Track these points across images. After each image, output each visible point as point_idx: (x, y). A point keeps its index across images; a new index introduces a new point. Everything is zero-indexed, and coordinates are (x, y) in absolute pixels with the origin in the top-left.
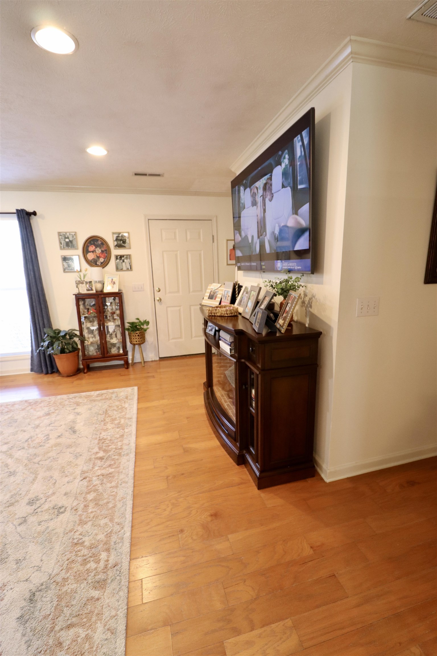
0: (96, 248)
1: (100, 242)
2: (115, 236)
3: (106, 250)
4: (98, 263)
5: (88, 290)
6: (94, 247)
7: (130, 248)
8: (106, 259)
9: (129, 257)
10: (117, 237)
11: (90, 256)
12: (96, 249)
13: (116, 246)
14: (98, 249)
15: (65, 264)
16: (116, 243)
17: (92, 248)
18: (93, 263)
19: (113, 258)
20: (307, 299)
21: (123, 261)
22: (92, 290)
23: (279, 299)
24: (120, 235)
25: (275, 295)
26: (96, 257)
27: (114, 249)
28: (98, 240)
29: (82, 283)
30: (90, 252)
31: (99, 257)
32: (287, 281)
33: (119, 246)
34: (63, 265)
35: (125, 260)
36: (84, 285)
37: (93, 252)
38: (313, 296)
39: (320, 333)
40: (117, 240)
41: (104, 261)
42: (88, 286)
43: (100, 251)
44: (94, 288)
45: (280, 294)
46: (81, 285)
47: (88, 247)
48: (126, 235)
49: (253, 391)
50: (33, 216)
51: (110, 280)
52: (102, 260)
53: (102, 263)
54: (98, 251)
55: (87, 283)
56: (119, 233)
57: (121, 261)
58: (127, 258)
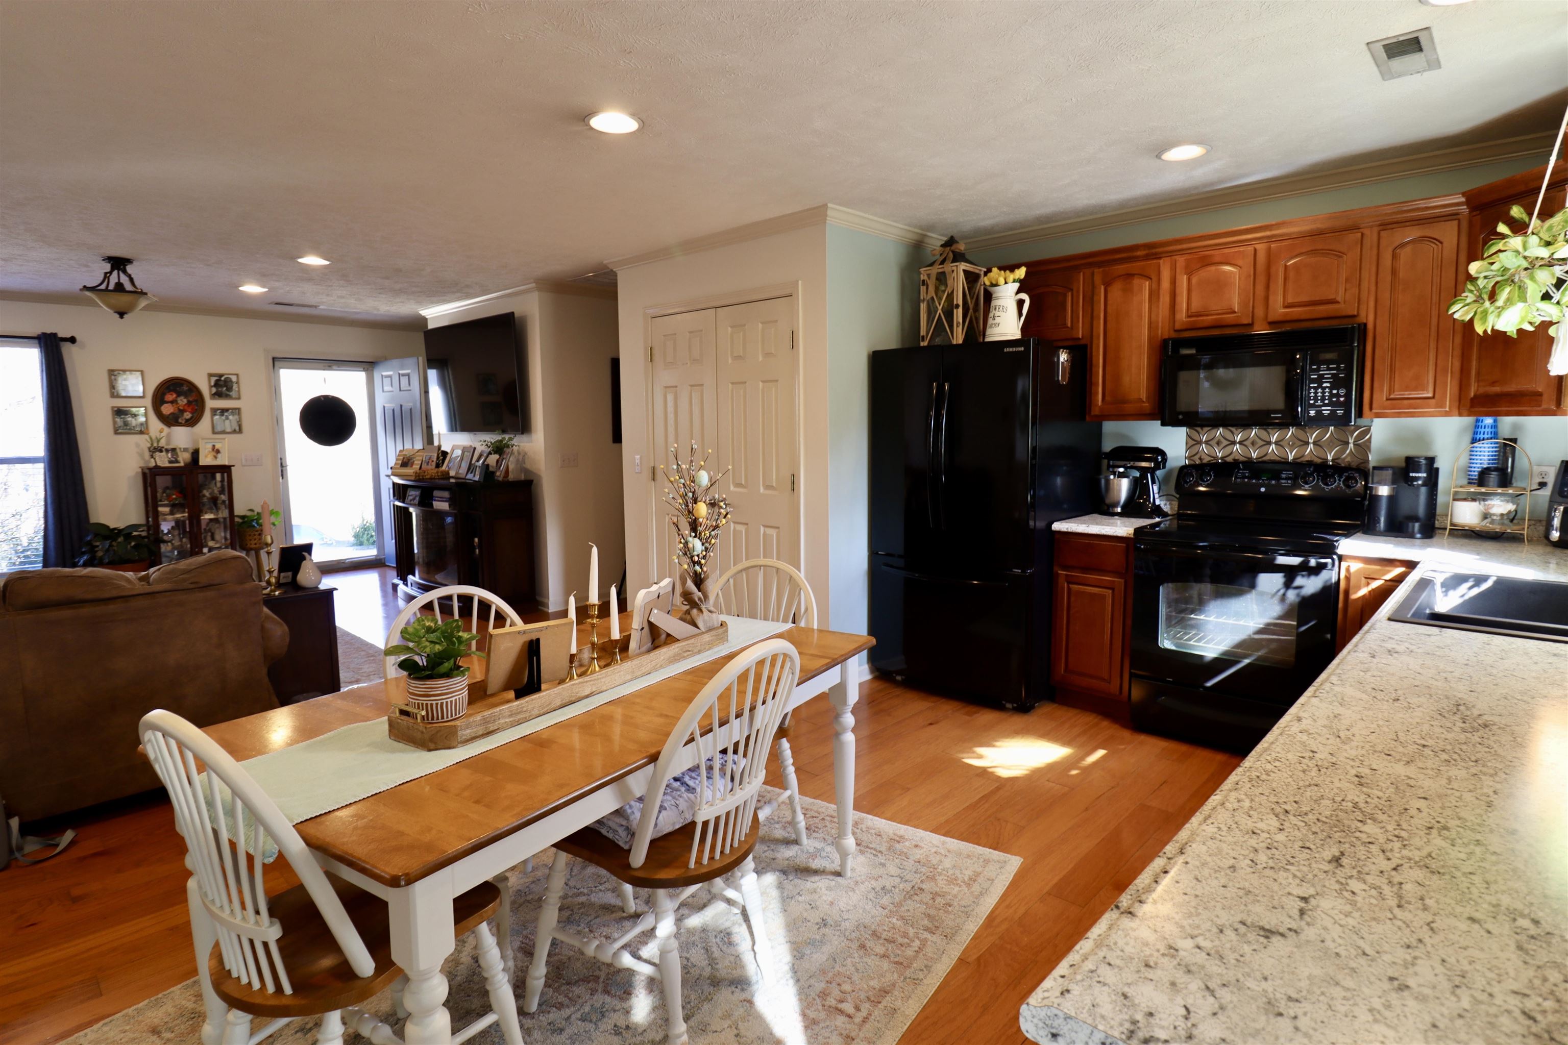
0: (178, 396)
1: (185, 388)
2: (213, 379)
3: (196, 401)
4: (180, 420)
5: (170, 462)
6: (175, 396)
7: (239, 398)
8: (195, 415)
9: (237, 411)
10: (217, 381)
11: (167, 409)
12: (179, 399)
13: (215, 394)
14: (182, 398)
15: (118, 420)
16: (214, 390)
17: (170, 397)
18: (170, 421)
19: (207, 414)
20: (521, 457)
21: (227, 418)
22: (177, 462)
23: (494, 458)
24: (223, 379)
25: (490, 453)
26: (176, 411)
27: (211, 399)
28: (182, 385)
29: (161, 451)
30: (167, 402)
31: (182, 411)
32: (501, 441)
33: (218, 395)
34: (115, 423)
35: (231, 417)
36: (164, 454)
37: (172, 402)
38: (526, 454)
39: (532, 481)
40: (217, 384)
41: (192, 418)
42: (170, 455)
43: (185, 401)
44: (180, 459)
45: (495, 453)
46: (158, 453)
47: (164, 394)
48: (234, 379)
49: (476, 540)
50: (68, 344)
51: (210, 446)
52: (188, 415)
53: (187, 420)
54: (183, 401)
55: (167, 451)
56: (221, 376)
57: (224, 418)
58: (233, 414)
